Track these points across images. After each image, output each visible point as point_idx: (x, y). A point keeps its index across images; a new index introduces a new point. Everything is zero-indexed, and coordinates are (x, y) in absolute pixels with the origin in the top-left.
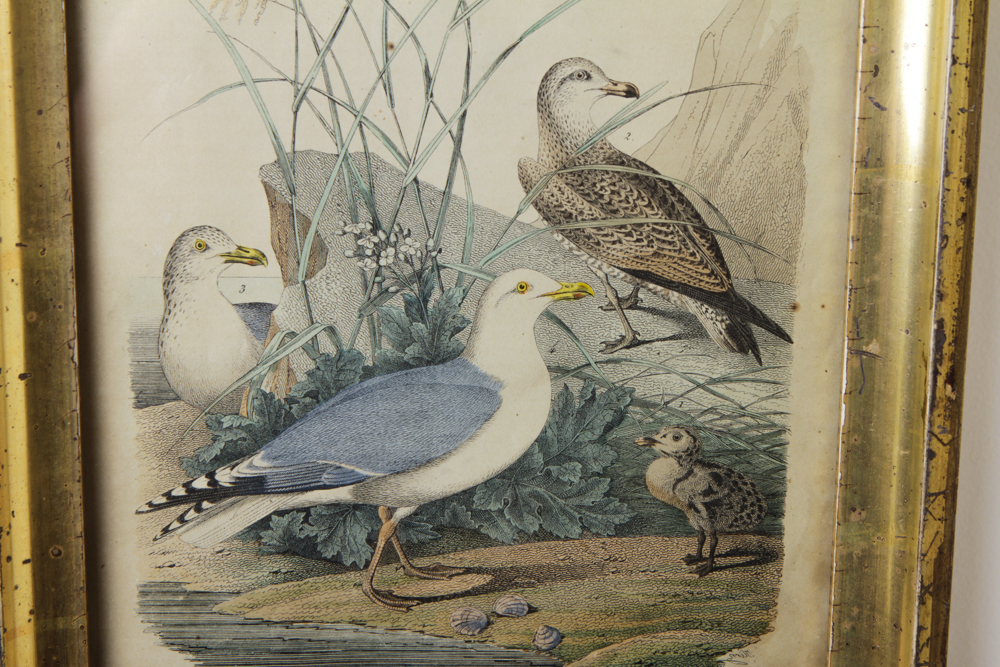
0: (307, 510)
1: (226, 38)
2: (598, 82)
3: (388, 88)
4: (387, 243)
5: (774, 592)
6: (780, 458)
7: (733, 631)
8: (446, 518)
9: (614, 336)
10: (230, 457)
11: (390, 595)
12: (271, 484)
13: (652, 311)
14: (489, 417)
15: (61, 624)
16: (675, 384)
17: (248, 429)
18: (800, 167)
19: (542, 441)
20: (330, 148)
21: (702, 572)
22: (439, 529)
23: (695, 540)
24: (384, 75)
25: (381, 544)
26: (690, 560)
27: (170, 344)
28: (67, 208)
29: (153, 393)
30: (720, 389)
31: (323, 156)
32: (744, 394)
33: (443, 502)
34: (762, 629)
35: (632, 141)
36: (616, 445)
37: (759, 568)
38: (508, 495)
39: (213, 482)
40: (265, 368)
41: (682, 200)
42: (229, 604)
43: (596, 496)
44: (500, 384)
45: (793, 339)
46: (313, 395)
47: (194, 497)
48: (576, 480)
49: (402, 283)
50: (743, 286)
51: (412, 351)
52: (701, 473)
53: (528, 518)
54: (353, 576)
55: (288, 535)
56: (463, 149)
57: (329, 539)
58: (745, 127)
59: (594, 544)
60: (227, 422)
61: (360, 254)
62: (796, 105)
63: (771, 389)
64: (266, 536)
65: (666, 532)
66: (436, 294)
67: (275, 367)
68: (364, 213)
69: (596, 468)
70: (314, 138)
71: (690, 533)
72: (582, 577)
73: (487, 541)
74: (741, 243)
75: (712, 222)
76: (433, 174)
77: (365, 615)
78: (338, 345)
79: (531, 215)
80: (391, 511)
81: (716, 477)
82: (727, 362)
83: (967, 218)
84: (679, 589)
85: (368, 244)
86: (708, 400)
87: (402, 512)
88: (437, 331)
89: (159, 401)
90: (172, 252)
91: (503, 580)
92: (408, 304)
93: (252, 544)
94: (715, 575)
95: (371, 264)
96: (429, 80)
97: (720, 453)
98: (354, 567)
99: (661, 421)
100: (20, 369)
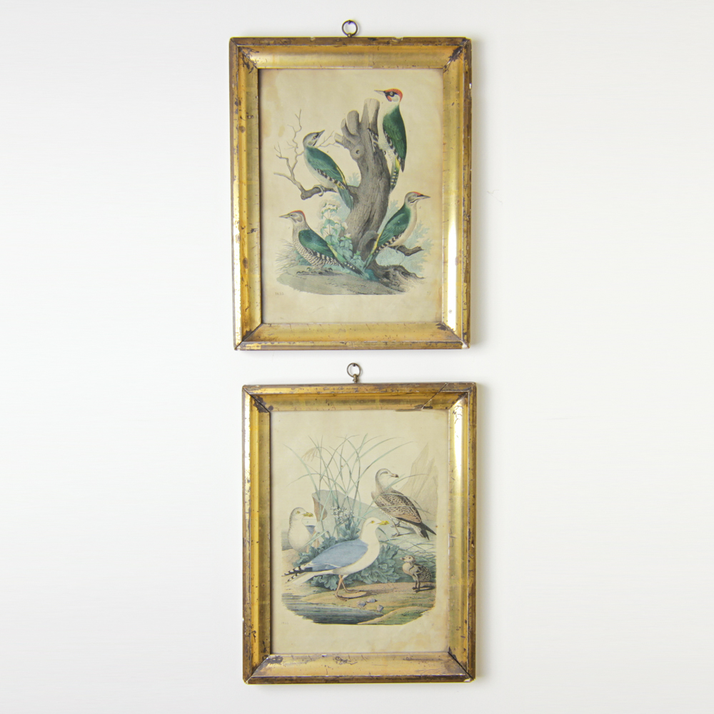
0: (322, 576)
1: (305, 465)
2: (389, 474)
3: (341, 476)
4: (341, 511)
5: (434, 596)
6: (434, 563)
7: (425, 606)
8: (355, 578)
9: (394, 533)
10: (304, 562)
11: (341, 597)
12: (314, 569)
13: (403, 527)
14: (365, 553)
15: (264, 603)
16: (409, 545)
17: (308, 556)
18: (436, 493)
19: (378, 559)
20: (328, 489)
21: (417, 592)
22: (353, 580)
23: (415, 584)
24: (340, 473)
25: (339, 584)
26: (414, 588)
27: (291, 535)
28: (269, 503)
29: (286, 547)
30: (419, 546)
31: (327, 491)
32: (425, 547)
33: (354, 574)
34: (431, 606)
35: (397, 488)
36: (395, 560)
37: (429, 591)
38: (370, 572)
39: (300, 569)
40: (312, 541)
41: (409, 501)
42: (303, 599)
43: (391, 572)
44: (367, 545)
46: (324, 547)
47: (295, 572)
48: (386, 568)
49: (345, 521)
50: (424, 522)
51: (347, 537)
52: (416, 567)
53: (375, 578)
54: (333, 592)
55: (318, 582)
56: (359, 489)
57: (327, 583)
58: (423, 484)
59: (390, 584)
60: (303, 554)
61: (335, 514)
62: (435, 479)
63: (431, 546)
64: (312, 582)
65: (408, 581)
66: (352, 523)
67: (315, 541)
68: (336, 504)
69: (391, 565)
70: (324, 487)
71: (413, 582)
72: (388, 593)
73: (365, 584)
74: (423, 511)
75: (416, 506)
76: (352, 495)
77: (335, 602)
78: (329, 535)
79: (374, 505)
80: (342, 576)
81: (419, 568)
82: (421, 540)
83: (474, 504)
84: (411, 596)
85: (337, 512)
86: (417, 549)
87: (345, 576)
88: (353, 532)
89: (288, 549)
90: (292, 513)
91: (369, 593)
92: (346, 526)
93: (309, 584)
94: (420, 592)
95: (337, 516)
96: (351, 474)
97: (420, 562)
98: (333, 590)
99: (406, 554)
100: (257, 540)
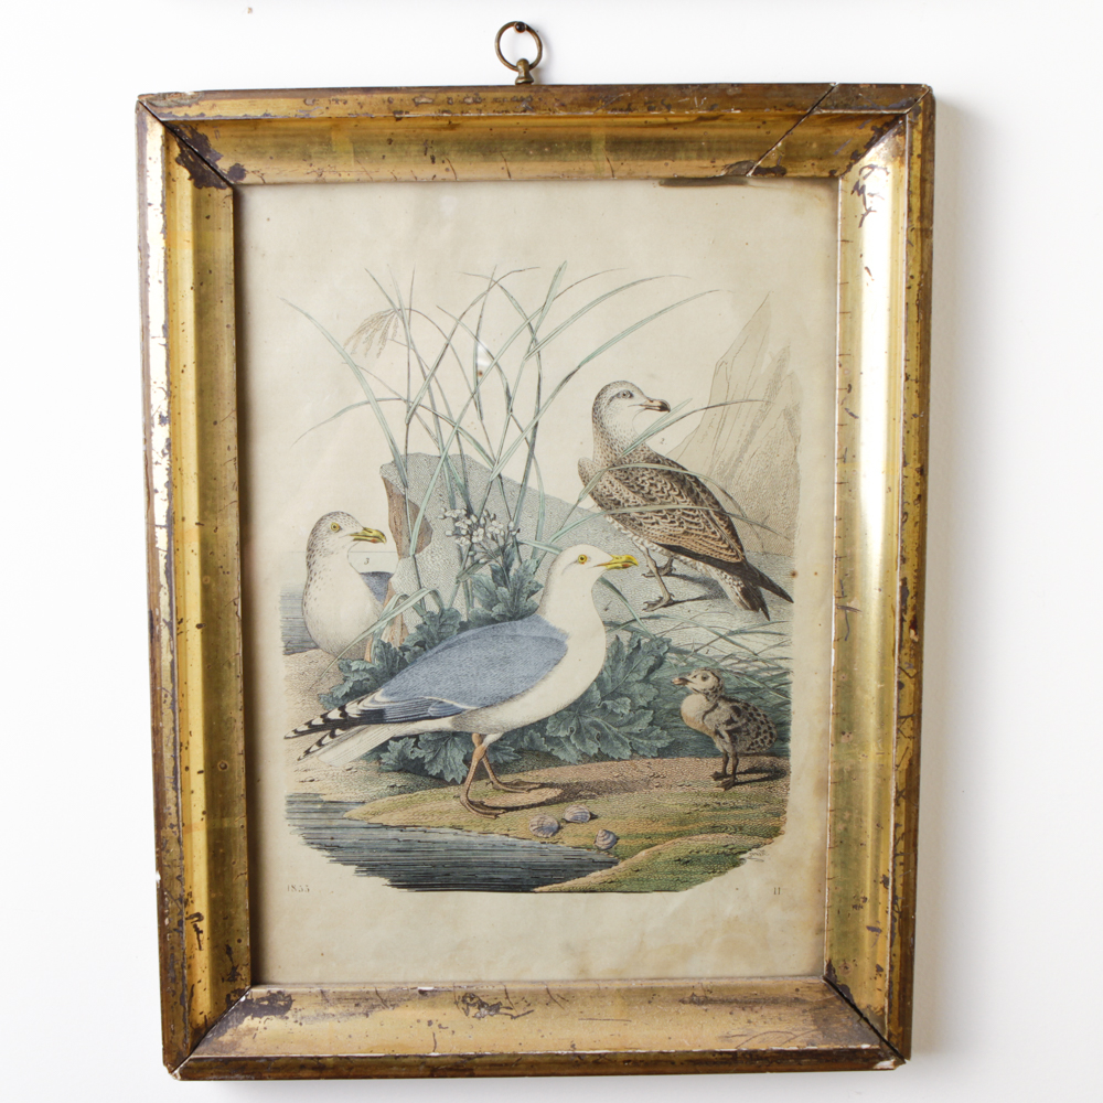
0: (416, 736)
1: (356, 368)
2: (638, 399)
3: (478, 405)
4: (478, 525)
5: (783, 802)
6: (786, 694)
7: (753, 834)
8: (525, 743)
9: (654, 598)
10: (357, 693)
11: (481, 805)
12: (389, 715)
13: (684, 577)
14: (557, 662)
15: (226, 823)
16: (703, 636)
17: (371, 671)
18: (795, 464)
19: (599, 681)
20: (436, 452)
21: (727, 786)
22: (520, 751)
23: (720, 761)
24: (475, 395)
25: (474, 763)
26: (717, 777)
27: (311, 604)
28: (234, 495)
29: (298, 644)
30: (737, 639)
31: (429, 458)
32: (756, 643)
33: (523, 730)
34: (774, 832)
35: (665, 444)
36: (657, 684)
37: (771, 783)
38: (573, 724)
39: (344, 714)
40: (383, 624)
41: (705, 490)
42: (356, 811)
43: (642, 725)
44: (565, 635)
45: (794, 599)
46: (421, 644)
47: (329, 726)
48: (626, 712)
49: (490, 556)
50: (753, 558)
51: (498, 609)
52: (724, 706)
53: (590, 743)
54: (452, 790)
55: (402, 757)
56: (536, 451)
57: (434, 759)
58: (752, 433)
59: (641, 764)
60: (355, 665)
61: (457, 534)
62: (791, 416)
63: (777, 639)
64: (385, 757)
65: (698, 754)
66: (516, 565)
67: (392, 622)
68: (460, 502)
69: (642, 702)
70: (422, 444)
71: (716, 754)
72: (631, 791)
73: (557, 762)
74: (751, 524)
75: (728, 507)
76: (513, 470)
77: (462, 822)
78: (440, 605)
79: (589, 503)
80: (482, 737)
81: (736, 710)
82: (743, 618)
83: (922, 498)
84: (709, 800)
85: (463, 526)
86: (728, 648)
87: (491, 738)
88: (516, 593)
89: (302, 649)
90: (314, 532)
91: (570, 793)
92: (495, 572)
93: (374, 764)
94: (737, 788)
95: (465, 542)
96: (509, 399)
97: (739, 690)
98: (454, 782)
99: (692, 665)
100: (198, 620)
